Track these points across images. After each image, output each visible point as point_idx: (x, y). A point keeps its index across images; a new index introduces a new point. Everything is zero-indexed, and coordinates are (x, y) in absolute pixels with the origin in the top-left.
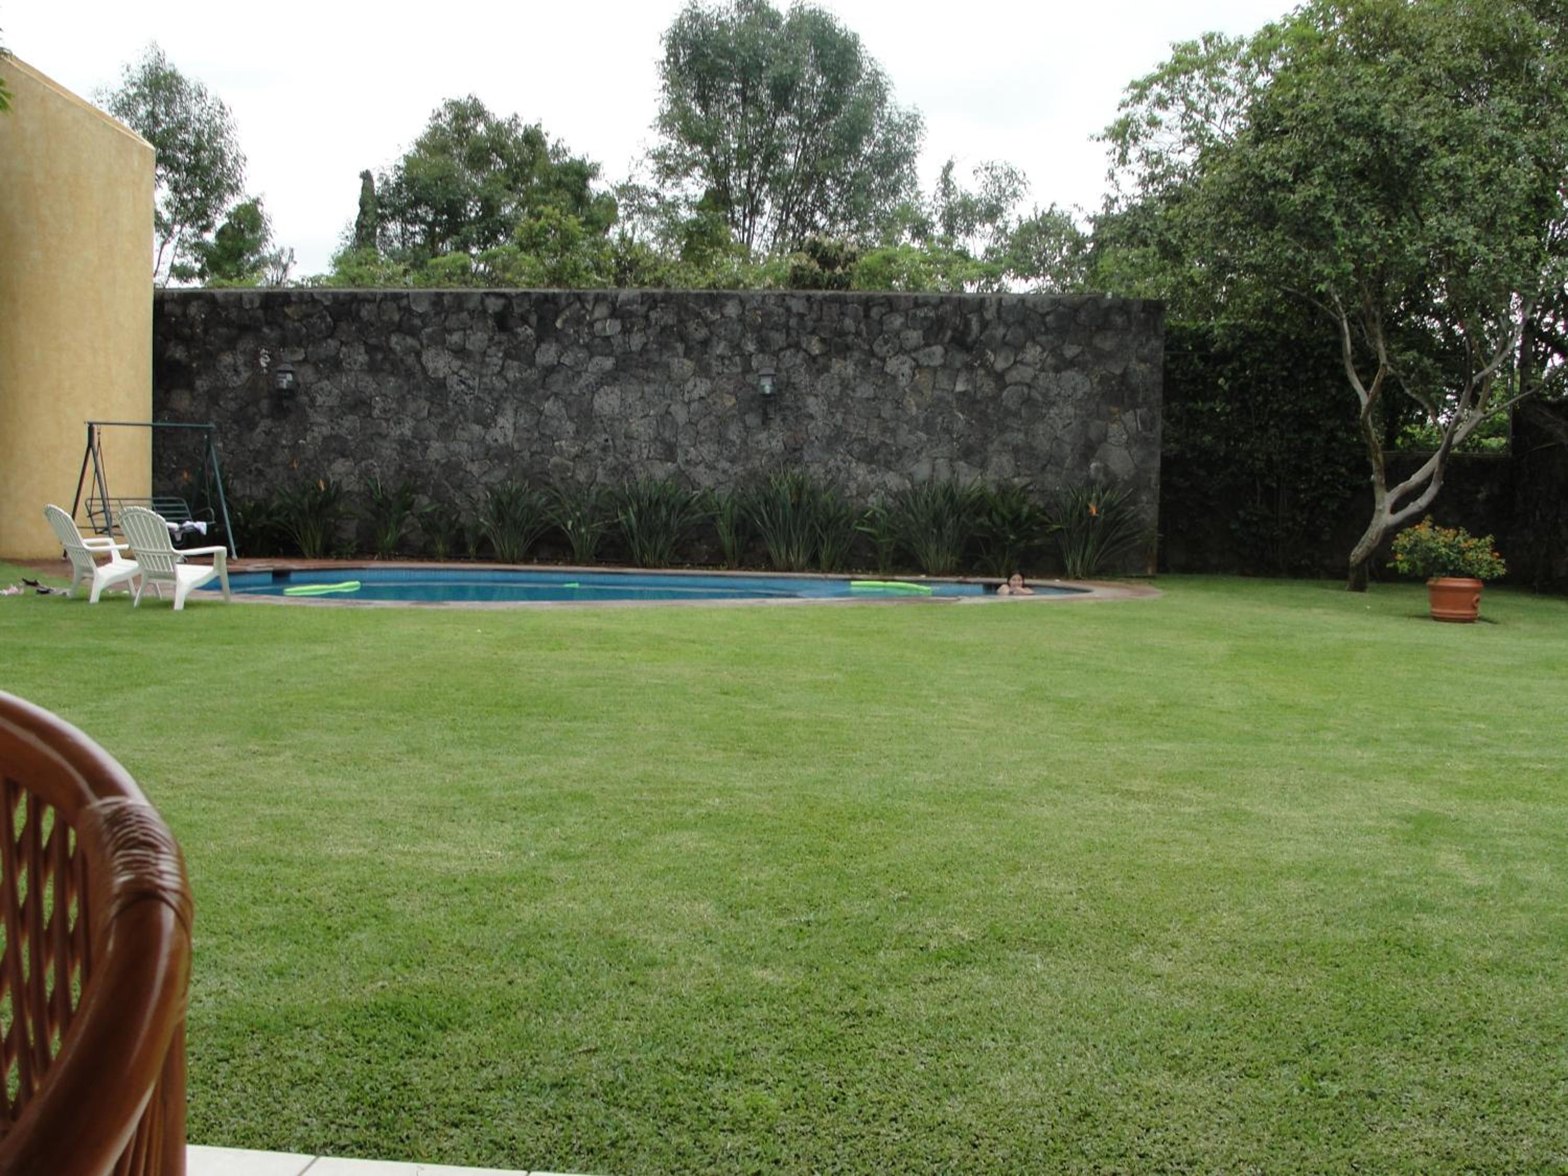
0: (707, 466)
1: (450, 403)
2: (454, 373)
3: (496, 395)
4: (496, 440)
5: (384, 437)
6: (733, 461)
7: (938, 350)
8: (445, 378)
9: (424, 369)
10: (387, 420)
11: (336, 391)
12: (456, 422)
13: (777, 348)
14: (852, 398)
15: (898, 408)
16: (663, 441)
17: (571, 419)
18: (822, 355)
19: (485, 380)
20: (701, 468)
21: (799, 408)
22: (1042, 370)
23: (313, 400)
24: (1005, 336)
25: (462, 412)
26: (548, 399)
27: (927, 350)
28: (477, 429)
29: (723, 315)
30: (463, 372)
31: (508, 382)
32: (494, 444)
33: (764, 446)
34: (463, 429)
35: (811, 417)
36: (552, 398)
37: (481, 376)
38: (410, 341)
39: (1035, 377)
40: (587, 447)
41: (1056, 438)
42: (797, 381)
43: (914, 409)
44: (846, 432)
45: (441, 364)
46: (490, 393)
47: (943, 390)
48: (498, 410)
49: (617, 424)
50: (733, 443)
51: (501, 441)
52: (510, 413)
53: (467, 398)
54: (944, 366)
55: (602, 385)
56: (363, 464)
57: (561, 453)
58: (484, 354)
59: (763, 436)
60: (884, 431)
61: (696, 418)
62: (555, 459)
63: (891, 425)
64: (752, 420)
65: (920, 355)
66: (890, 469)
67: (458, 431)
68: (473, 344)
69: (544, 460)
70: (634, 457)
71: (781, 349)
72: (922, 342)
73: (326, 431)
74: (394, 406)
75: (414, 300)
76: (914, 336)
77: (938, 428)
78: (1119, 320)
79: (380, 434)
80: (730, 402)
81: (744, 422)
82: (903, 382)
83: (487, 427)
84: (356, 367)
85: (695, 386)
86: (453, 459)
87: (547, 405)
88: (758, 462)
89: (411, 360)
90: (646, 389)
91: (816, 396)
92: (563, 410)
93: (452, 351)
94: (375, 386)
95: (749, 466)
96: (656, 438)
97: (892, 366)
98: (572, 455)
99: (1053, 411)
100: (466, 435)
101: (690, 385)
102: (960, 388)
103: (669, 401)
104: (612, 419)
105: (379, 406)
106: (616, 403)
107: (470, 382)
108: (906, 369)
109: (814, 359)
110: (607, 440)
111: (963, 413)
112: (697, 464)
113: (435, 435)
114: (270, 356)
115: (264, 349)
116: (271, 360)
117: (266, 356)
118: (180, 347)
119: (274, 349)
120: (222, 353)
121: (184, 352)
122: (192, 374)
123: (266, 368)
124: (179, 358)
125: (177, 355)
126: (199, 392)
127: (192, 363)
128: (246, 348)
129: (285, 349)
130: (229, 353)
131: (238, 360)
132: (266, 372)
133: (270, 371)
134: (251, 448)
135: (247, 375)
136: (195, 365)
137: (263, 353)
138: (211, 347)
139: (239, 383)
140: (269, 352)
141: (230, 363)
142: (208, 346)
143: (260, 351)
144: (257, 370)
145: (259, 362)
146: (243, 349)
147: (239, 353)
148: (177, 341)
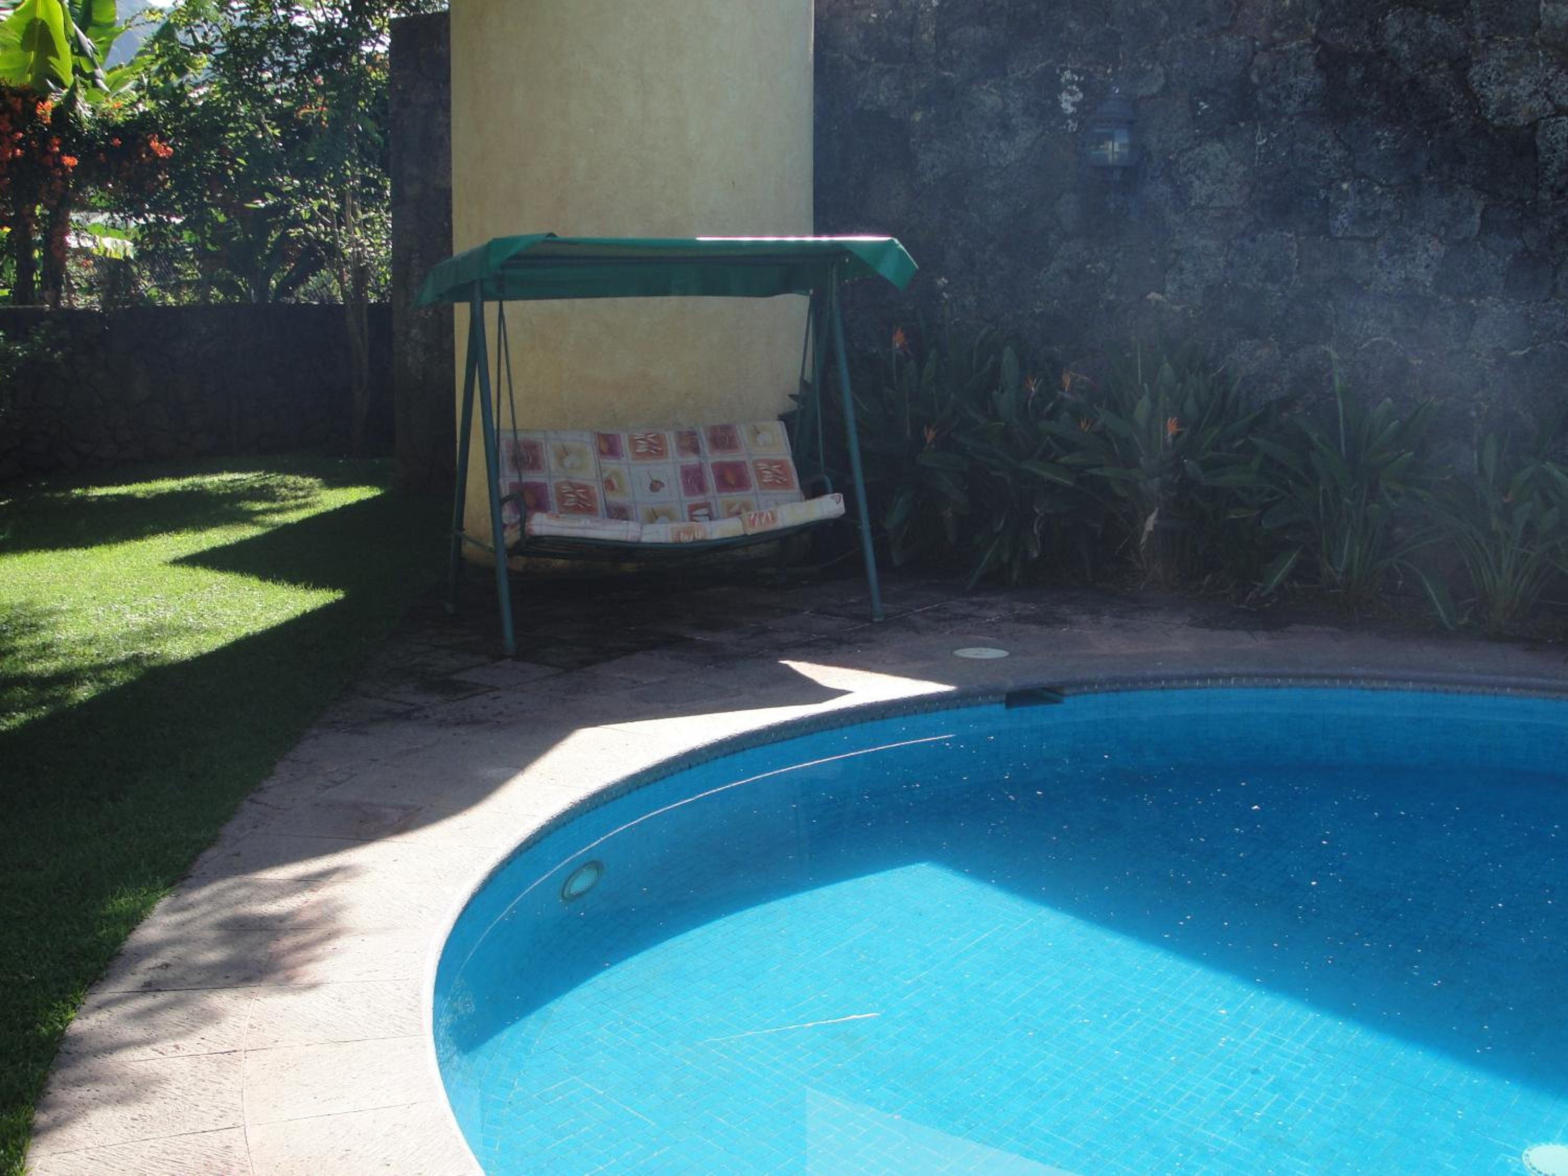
1: (1545, 197)
2: (1559, 110)
5: (1358, 288)
8: (1533, 127)
9: (1474, 102)
10: (1367, 242)
11: (1238, 169)
23: (1181, 195)
38: (1437, 27)
45: (1523, 87)
56: (1303, 355)
67: (1566, 273)
73: (1214, 270)
74: (1388, 205)
79: (1348, 280)
84: (1292, 107)
86: (1548, 348)
114: (1082, 86)
115: (1069, 71)
116: (1085, 96)
117: (1074, 87)
118: (887, 78)
119: (1091, 70)
120: (974, 87)
121: (896, 88)
122: (912, 140)
123: (1072, 116)
124: (885, 105)
125: (882, 97)
126: (925, 180)
127: (912, 112)
128: (1028, 72)
129: (1117, 67)
130: (990, 86)
131: (1009, 101)
132: (1072, 126)
133: (1081, 123)
134: (1037, 311)
135: (1029, 136)
136: (918, 117)
137: (1067, 80)
138: (951, 74)
139: (1012, 156)
140: (1079, 77)
141: (993, 108)
142: (946, 71)
143: (1061, 77)
144: (1053, 123)
145: (1057, 103)
146: (1022, 74)
147: (1011, 84)
148: (881, 65)
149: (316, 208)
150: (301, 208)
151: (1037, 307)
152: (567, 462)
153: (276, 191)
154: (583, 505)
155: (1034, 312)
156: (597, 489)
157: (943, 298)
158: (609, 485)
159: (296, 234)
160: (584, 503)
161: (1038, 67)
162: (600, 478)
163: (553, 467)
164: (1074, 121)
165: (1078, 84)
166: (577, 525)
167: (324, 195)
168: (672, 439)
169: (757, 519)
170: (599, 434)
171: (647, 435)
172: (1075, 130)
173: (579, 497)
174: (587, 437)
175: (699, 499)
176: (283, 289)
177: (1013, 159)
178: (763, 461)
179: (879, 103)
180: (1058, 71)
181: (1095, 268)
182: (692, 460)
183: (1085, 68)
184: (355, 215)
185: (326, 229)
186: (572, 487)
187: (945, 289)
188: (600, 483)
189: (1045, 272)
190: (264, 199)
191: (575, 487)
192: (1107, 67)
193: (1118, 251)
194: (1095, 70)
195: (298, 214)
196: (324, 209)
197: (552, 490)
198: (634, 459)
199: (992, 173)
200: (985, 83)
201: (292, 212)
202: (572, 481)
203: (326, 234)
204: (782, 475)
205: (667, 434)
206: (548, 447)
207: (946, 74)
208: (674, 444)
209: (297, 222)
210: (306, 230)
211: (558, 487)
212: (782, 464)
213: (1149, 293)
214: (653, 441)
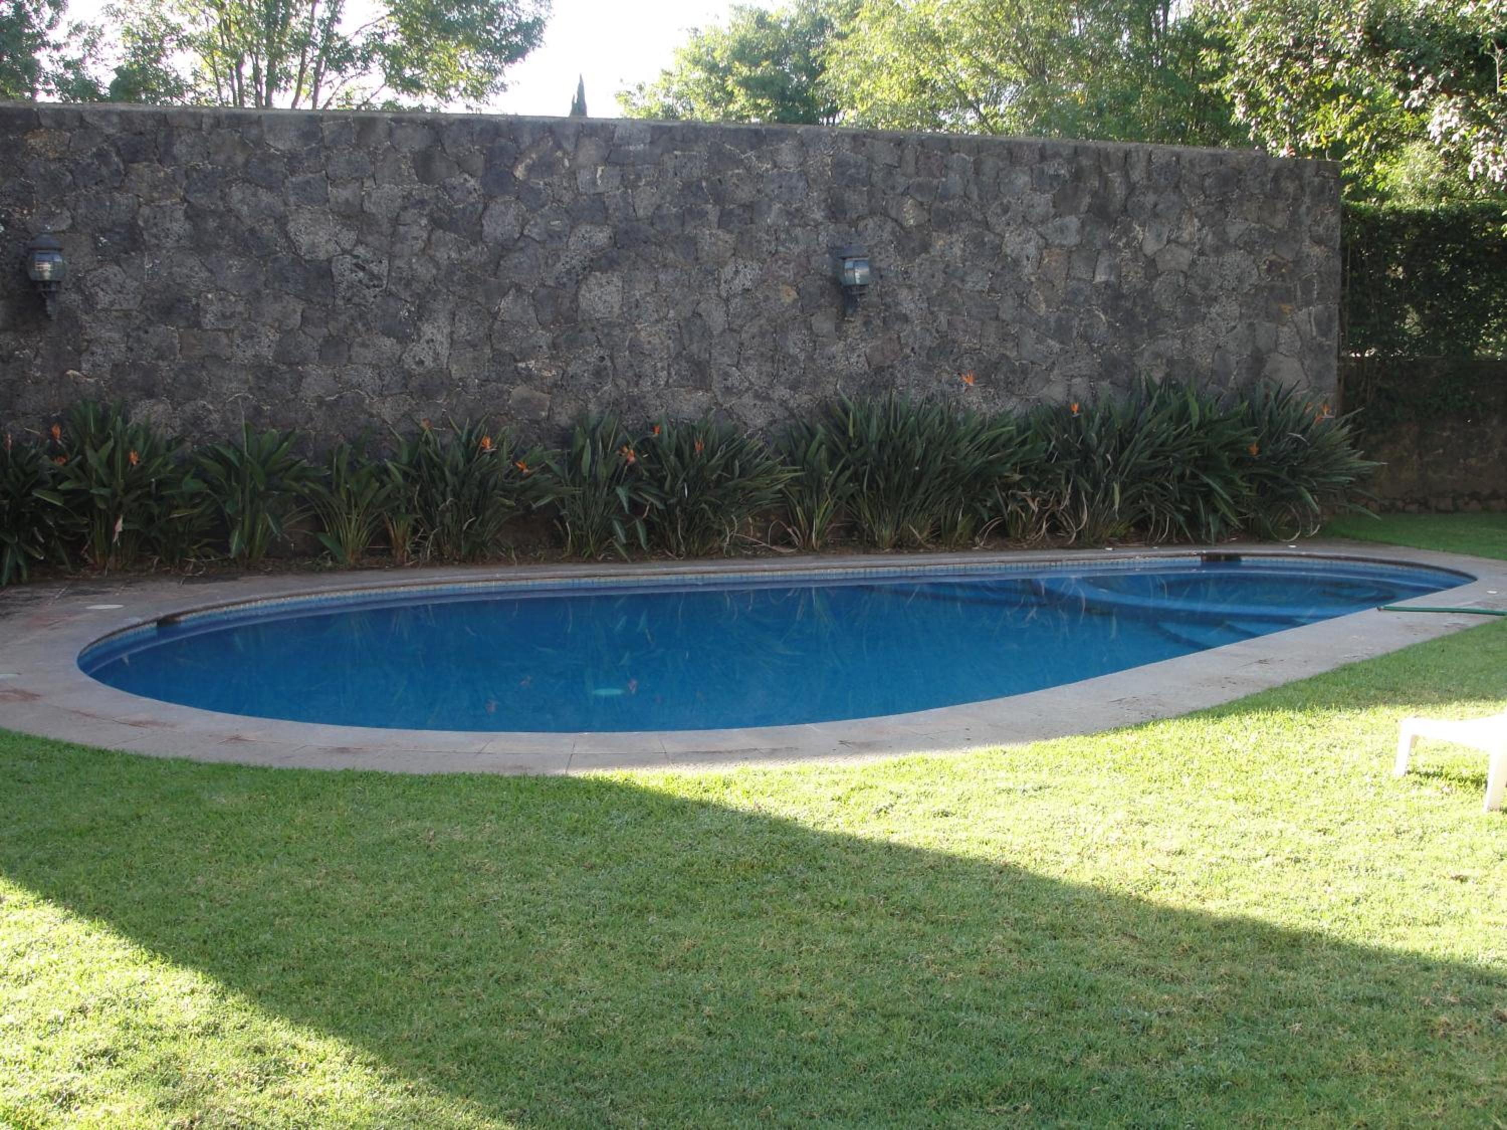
0: (757, 396)
1: (340, 302)
2: (344, 252)
3: (417, 287)
4: (421, 362)
5: (224, 362)
6: (794, 387)
7: (1073, 222)
8: (329, 261)
9: (292, 245)
10: (227, 332)
11: (132, 284)
12: (352, 333)
13: (855, 216)
14: (960, 290)
15: (1021, 305)
16: (690, 359)
17: (543, 325)
18: (919, 226)
19: (399, 263)
20: (748, 399)
21: (888, 307)
22: (1201, 253)
23: (89, 301)
24: (1155, 205)
25: (361, 316)
26: (504, 294)
27: (1058, 221)
28: (388, 344)
29: (775, 165)
30: (360, 250)
31: (437, 266)
32: (419, 370)
33: (840, 365)
34: (364, 345)
35: (905, 319)
36: (512, 292)
37: (392, 257)
38: (265, 197)
39: (1193, 263)
40: (571, 370)
41: (1219, 347)
42: (883, 265)
43: (1043, 306)
44: (954, 341)
45: (322, 237)
46: (408, 285)
47: (1079, 279)
48: (422, 313)
49: (617, 332)
50: (795, 361)
51: (429, 363)
52: (443, 320)
53: (369, 293)
54: (1080, 246)
55: (592, 269)
56: (188, 408)
57: (528, 378)
58: (396, 221)
59: (837, 348)
60: (1004, 338)
61: (739, 322)
62: (520, 391)
63: (1014, 330)
64: (823, 324)
65: (1048, 228)
66: (1013, 393)
67: (356, 349)
68: (377, 204)
69: (501, 392)
70: (646, 385)
71: (861, 218)
72: (1052, 211)
73: (118, 353)
74: (240, 308)
75: (271, 129)
76: (1042, 202)
77: (1075, 334)
78: (1290, 187)
79: (216, 357)
80: (789, 296)
81: (810, 328)
82: (1028, 269)
83: (403, 340)
84: (170, 243)
85: (737, 272)
86: (348, 394)
87: (504, 304)
88: (833, 388)
89: (268, 230)
90: (662, 277)
91: (910, 288)
92: (531, 311)
93: (339, 214)
94: (205, 274)
95: (819, 394)
96: (679, 354)
97: (1012, 243)
98: (548, 382)
99: (1215, 310)
100: (369, 355)
101: (727, 272)
102: (1100, 278)
103: (697, 296)
104: (610, 325)
105: (215, 308)
106: (615, 300)
107: (374, 268)
108: (1031, 249)
109: (907, 232)
110: (602, 358)
111: (1106, 313)
112: (740, 394)
113: (314, 354)
116: (6, 229)
119: (10, 210)
129: (32, 210)
181: (23, 354)
183: (5, 209)
192: (24, 209)
193: (41, 341)
194: (14, 211)
213: (68, 370)
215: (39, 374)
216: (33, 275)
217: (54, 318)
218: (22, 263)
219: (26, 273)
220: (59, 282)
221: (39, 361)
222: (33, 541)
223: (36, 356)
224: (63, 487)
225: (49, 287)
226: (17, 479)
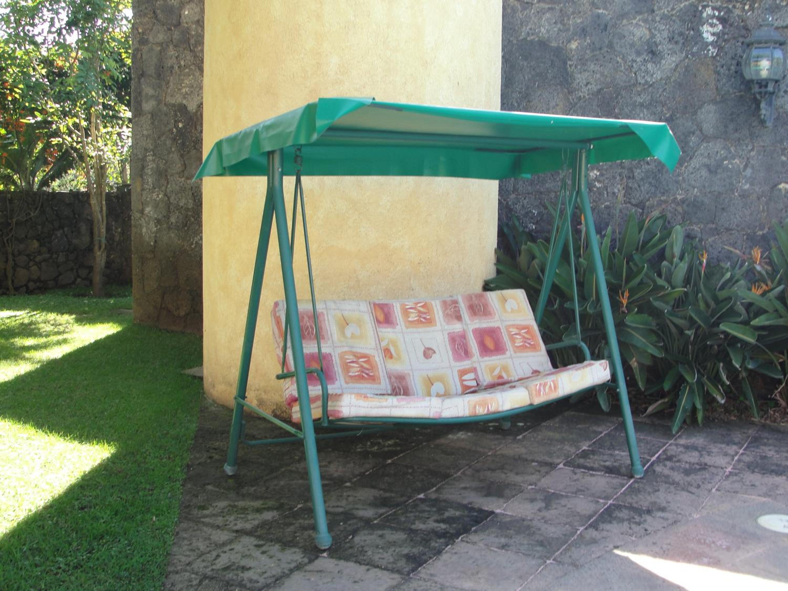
114: (722, 20)
115: (710, 8)
116: (724, 27)
117: (715, 21)
118: (548, 15)
119: (730, 6)
120: (625, 22)
121: (555, 23)
122: (569, 63)
123: (712, 43)
124: (546, 36)
125: (542, 30)
126: (582, 95)
127: (569, 41)
128: (673, 9)
129: (754, 4)
130: (639, 20)
131: (656, 33)
132: (712, 51)
133: (721, 48)
134: (679, 197)
135: (674, 59)
136: (574, 45)
137: (708, 15)
138: (604, 12)
139: (658, 75)
140: (720, 12)
141: (641, 38)
142: (600, 9)
143: (703, 12)
144: (695, 49)
145: (700, 34)
146: (668, 11)
147: (658, 19)
148: (542, 5)
149: (70, 124)
150: (60, 124)
151: (679, 194)
152: (349, 331)
153: (43, 111)
154: (367, 374)
155: (676, 198)
156: (378, 359)
157: (595, 186)
158: (387, 353)
159: (56, 142)
160: (367, 372)
161: (682, 5)
162: (379, 347)
163: (335, 337)
164: (714, 48)
165: (718, 18)
166: (384, 404)
167: (76, 116)
168: (439, 307)
169: (542, 389)
170: (375, 304)
171: (416, 304)
172: (715, 54)
173: (362, 366)
174: (364, 307)
175: (466, 364)
176: (45, 183)
177: (659, 78)
178: (513, 326)
179: (541, 35)
180: (700, 8)
181: (732, 164)
182: (457, 327)
183: (725, 5)
184: (97, 129)
185: (77, 139)
186: (355, 356)
187: (597, 179)
188: (380, 351)
189: (686, 167)
190: (35, 117)
191: (358, 356)
192: (745, 4)
193: (752, 150)
194: (734, 7)
195: (58, 128)
196: (76, 126)
197: (336, 361)
198: (407, 327)
199: (639, 89)
200: (635, 18)
201: (54, 127)
202: (355, 350)
203: (78, 143)
204: (529, 339)
205: (433, 303)
206: (330, 317)
207: (600, 11)
208: (441, 313)
209: (57, 134)
210: (64, 139)
211: (342, 356)
212: (527, 327)
213: (780, 183)
214: (422, 309)
215: (747, 187)
216: (749, 74)
217: (769, 124)
218: (738, 64)
219: (742, 76)
220: (777, 81)
221: (749, 172)
222: (716, 379)
223: (746, 166)
224: (755, 322)
225: (766, 86)
226: (707, 305)
